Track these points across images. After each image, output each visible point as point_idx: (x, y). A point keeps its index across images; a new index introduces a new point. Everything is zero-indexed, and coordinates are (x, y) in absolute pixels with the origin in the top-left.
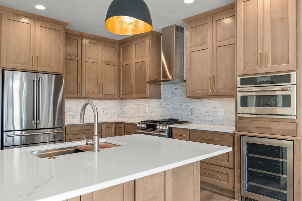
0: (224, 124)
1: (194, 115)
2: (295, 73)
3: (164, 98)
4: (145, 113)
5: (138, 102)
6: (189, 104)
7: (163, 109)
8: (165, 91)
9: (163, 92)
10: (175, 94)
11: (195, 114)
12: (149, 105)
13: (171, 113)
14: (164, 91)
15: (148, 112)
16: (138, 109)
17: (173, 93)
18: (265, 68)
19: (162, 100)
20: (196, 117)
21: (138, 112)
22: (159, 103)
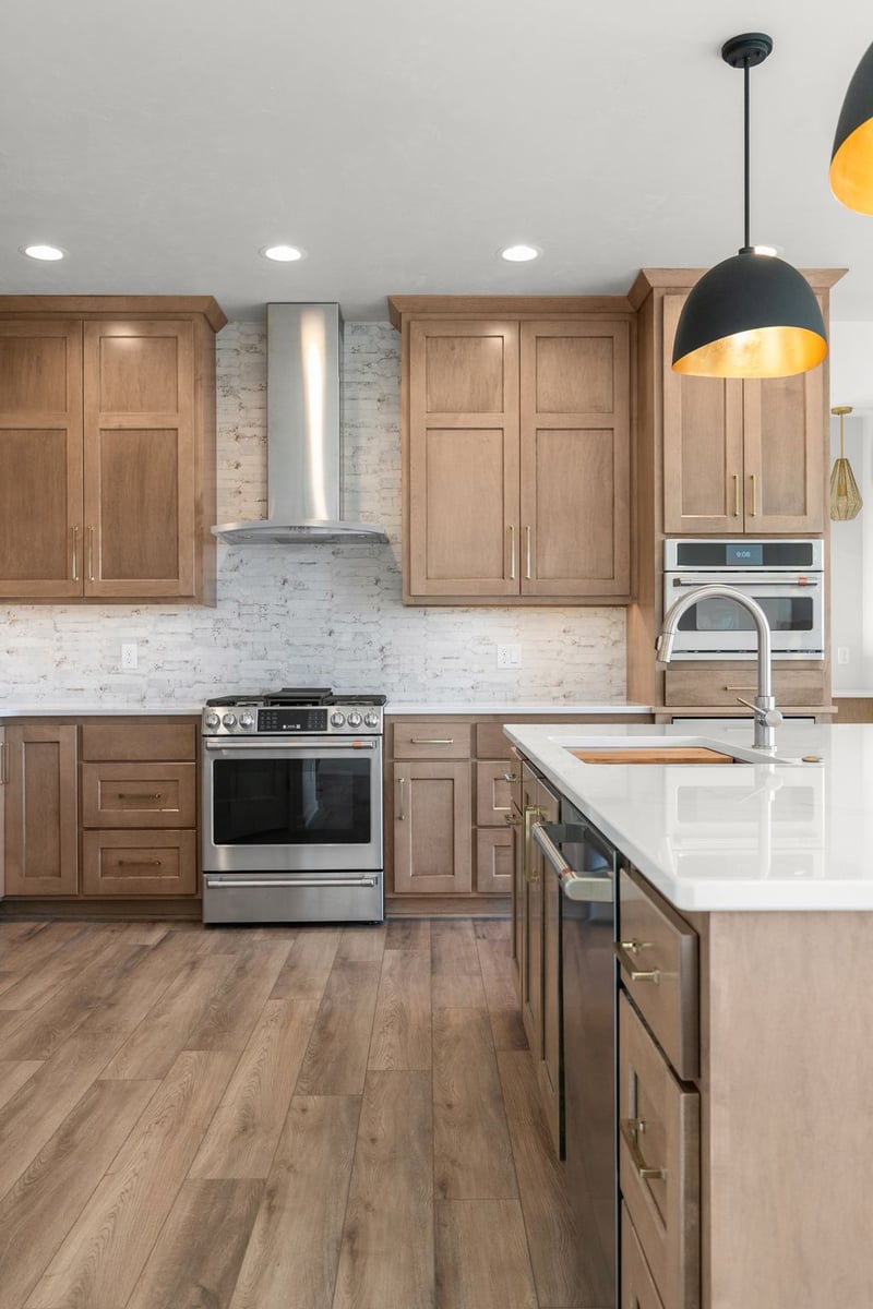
0: (520, 696)
1: (396, 671)
2: (823, 541)
3: (237, 601)
4: (114, 670)
5: (59, 618)
6: (372, 628)
7: (232, 649)
8: (242, 569)
9: (229, 575)
10: (299, 586)
11: (399, 665)
12: (142, 633)
13: (279, 665)
14: (236, 569)
15: (134, 664)
16: (58, 656)
17: (285, 582)
18: (748, 519)
19: (225, 611)
20: (404, 675)
21: (65, 667)
22: (209, 624)
